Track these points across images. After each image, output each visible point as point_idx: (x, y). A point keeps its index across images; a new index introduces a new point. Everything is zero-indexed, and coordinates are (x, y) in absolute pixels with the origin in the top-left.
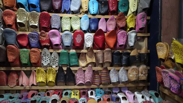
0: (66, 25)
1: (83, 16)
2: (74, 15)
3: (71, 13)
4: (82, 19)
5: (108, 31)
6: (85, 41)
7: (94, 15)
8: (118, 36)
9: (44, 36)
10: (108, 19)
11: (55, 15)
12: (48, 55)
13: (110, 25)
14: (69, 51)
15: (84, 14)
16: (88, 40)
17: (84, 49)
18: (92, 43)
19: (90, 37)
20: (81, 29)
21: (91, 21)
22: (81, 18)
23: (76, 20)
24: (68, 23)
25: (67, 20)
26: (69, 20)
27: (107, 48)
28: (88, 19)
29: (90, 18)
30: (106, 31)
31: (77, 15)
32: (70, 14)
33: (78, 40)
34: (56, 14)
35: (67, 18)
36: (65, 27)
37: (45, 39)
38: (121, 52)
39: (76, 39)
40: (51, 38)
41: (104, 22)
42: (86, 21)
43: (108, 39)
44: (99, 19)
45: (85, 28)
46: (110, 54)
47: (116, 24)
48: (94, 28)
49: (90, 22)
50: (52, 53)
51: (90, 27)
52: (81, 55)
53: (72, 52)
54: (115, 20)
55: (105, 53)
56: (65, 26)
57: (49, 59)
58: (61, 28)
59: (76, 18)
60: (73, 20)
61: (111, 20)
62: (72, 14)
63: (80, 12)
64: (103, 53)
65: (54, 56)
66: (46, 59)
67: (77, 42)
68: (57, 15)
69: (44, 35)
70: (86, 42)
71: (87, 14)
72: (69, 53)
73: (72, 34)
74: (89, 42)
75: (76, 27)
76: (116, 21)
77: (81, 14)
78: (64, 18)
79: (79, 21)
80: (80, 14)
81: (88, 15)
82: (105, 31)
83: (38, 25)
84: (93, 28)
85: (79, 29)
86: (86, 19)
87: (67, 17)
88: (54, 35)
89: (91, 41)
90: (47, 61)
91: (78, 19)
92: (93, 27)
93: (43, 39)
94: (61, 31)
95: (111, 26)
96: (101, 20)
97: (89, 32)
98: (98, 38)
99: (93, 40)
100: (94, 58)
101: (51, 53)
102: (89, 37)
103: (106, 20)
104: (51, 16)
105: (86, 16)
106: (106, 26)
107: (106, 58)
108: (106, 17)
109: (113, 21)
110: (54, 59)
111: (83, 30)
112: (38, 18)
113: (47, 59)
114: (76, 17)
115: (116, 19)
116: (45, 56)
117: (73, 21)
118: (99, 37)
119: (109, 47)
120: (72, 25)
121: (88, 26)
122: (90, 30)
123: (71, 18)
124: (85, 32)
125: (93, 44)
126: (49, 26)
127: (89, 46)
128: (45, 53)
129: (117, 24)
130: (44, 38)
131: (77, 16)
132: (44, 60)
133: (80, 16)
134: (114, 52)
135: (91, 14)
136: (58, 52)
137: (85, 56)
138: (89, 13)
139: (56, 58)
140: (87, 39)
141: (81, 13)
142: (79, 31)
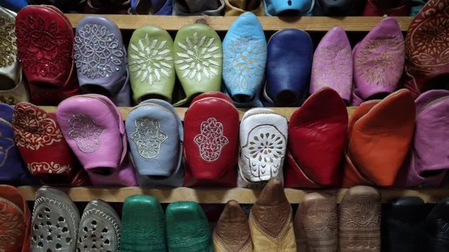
0: (150, 69)
1: (234, 25)
2: (191, 19)
3: (174, 12)
4: (228, 37)
5: (359, 95)
6: (246, 152)
7: (289, 15)
8: (419, 126)
9: (34, 131)
10: (364, 34)
11: (92, 23)
12: (61, 219)
13: (372, 63)
14: (168, 195)
15: (239, 14)
16: (258, 144)
17: (239, 184)
18: (278, 161)
19: (271, 130)
20: (223, 87)
21: (275, 49)
22: (222, 34)
23: (198, 42)
24: (158, 62)
25: (157, 46)
26: (164, 43)
27: (356, 184)
28: (261, 39)
29: (268, 34)
30: (352, 97)
31: (204, 17)
32: (170, 14)
33: (209, 148)
34: (102, 18)
35: (153, 36)
36: (147, 79)
37: (38, 142)
38: (425, 198)
39: (196, 140)
40: (74, 136)
41: (343, 51)
42: (250, 46)
43: (369, 141)
44: (317, 36)
45: (242, 83)
46: (372, 212)
47: (403, 58)
48: (292, 82)
49: (269, 55)
50: (85, 204)
51: (267, 78)
52: (223, 215)
53: (181, 203)
54: (400, 37)
55: (347, 211)
56: (146, 73)
57: (68, 240)
58: (129, 83)
59: (200, 34)
60: (186, 44)
61: (378, 38)
62: (179, 15)
63: (220, 4)
64: (338, 210)
65: (94, 223)
66: (49, 238)
67: (204, 155)
68: (100, 24)
69: (32, 124)
70: (250, 156)
71: (257, 14)
72: (165, 206)
73: (181, 113)
74: (263, 156)
75: (199, 79)
76: (407, 45)
77: (228, 13)
78: (142, 37)
79: (215, 48)
80: (222, 13)
81: (259, 18)
82: (347, 98)
83: (17, 70)
84: (285, 85)
85: (215, 90)
86: (249, 38)
87: (156, 29)
88: (86, 121)
89: (274, 151)
90: (58, 246)
91: (206, 41)
92: (285, 76)
93: (32, 144)
94: (127, 100)
95: (379, 71)
96: (324, 43)
97: (266, 104)
98: (310, 133)
99: (284, 145)
100: (292, 230)
101: (81, 206)
102: (264, 130)
103: (355, 38)
104: (74, 29)
105: (249, 23)
106: (350, 71)
107: (351, 235)
108: (354, 23)
109: (390, 44)
110: (93, 236)
111: (235, 91)
112: (14, 39)
113: (55, 238)
114: (200, 27)
115: (405, 33)
116: (49, 223)
117: (183, 51)
118: (318, 132)
119: (368, 180)
120: (182, 68)
121: (261, 72)
122: (267, 94)
123: (173, 34)
124: (245, 102)
125: (286, 167)
126: (64, 78)
127: (264, 178)
128: (47, 210)
129: (408, 61)
130: (33, 138)
131: (204, 22)
132: (41, 244)
133: (218, 22)
134: (395, 200)
135: (273, 13)
136: (114, 199)
137: (246, 222)
138: (266, 9)
139: (105, 230)
140: (256, 138)
141: (226, 9)
142: (214, 100)
